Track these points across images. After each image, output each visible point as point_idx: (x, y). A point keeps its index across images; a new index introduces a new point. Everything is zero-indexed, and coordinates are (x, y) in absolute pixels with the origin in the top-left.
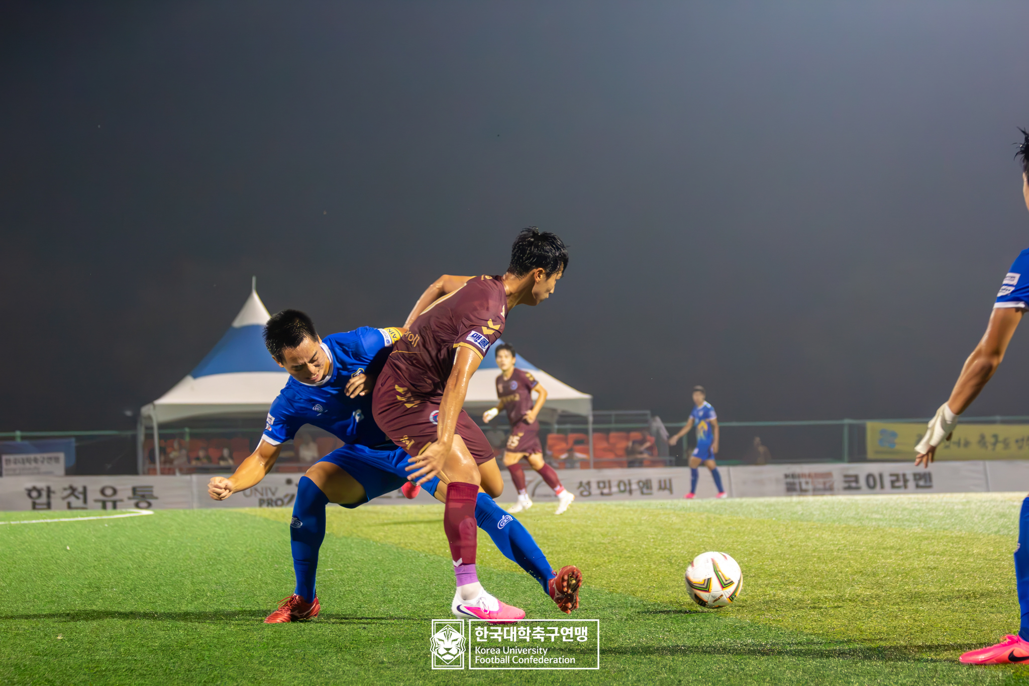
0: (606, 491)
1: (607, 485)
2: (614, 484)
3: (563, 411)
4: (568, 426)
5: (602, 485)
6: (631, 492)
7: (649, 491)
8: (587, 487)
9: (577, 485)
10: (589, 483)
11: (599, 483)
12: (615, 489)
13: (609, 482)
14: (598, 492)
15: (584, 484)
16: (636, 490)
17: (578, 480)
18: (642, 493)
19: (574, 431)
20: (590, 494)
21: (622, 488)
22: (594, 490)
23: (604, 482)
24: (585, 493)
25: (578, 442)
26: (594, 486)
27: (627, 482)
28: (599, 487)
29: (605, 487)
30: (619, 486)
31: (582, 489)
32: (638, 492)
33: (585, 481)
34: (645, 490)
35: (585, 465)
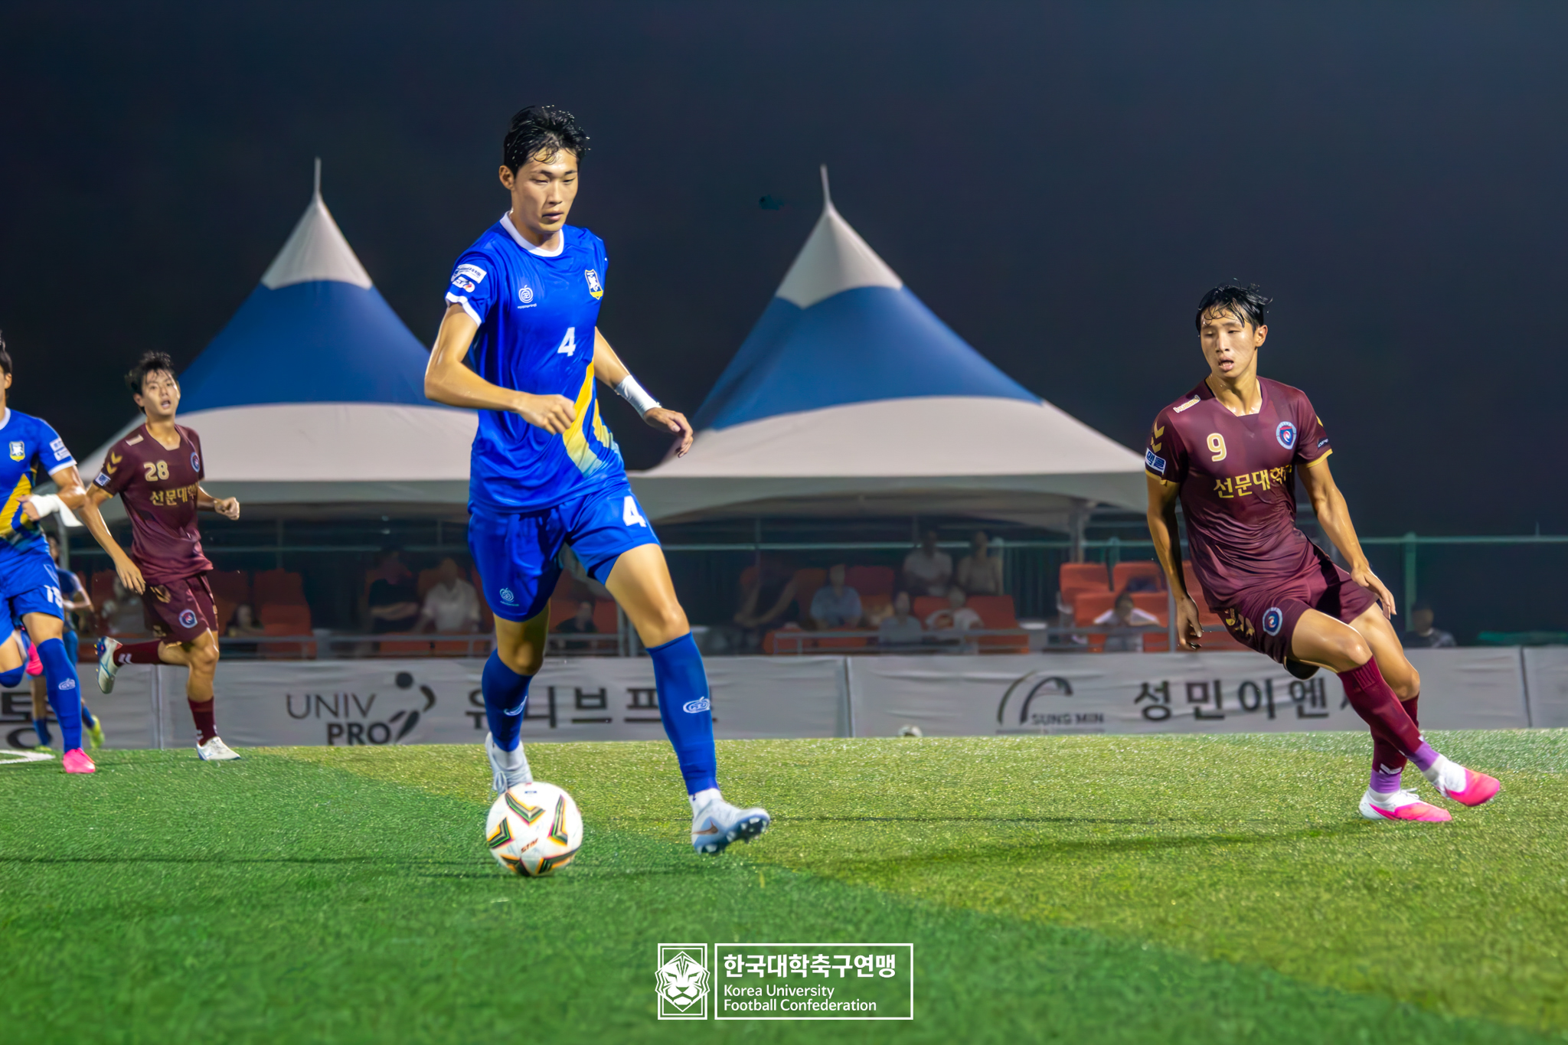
0: (1209, 707)
1: (1211, 692)
2: (1229, 689)
3: (1101, 505)
4: (1114, 542)
5: (1198, 693)
6: (1271, 709)
7: (1318, 710)
8: (1160, 696)
9: (1138, 692)
10: (1165, 687)
11: (1190, 686)
12: (1231, 703)
13: (1217, 684)
14: (1190, 709)
15: (1151, 691)
16: (1284, 705)
17: (1138, 682)
18: (1301, 714)
19: (1127, 555)
20: (1168, 716)
21: (1250, 701)
22: (1180, 706)
23: (1204, 686)
24: (1157, 713)
25: (1140, 583)
26: (1178, 693)
27: (1262, 686)
28: (1190, 698)
29: (1205, 699)
30: (1241, 694)
31: (1147, 702)
32: (1293, 710)
33: (1155, 682)
34: (1308, 708)
35: (1156, 641)
